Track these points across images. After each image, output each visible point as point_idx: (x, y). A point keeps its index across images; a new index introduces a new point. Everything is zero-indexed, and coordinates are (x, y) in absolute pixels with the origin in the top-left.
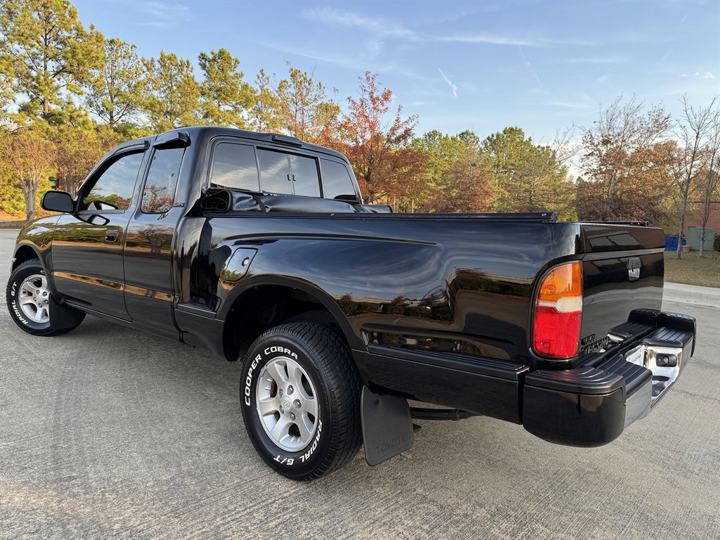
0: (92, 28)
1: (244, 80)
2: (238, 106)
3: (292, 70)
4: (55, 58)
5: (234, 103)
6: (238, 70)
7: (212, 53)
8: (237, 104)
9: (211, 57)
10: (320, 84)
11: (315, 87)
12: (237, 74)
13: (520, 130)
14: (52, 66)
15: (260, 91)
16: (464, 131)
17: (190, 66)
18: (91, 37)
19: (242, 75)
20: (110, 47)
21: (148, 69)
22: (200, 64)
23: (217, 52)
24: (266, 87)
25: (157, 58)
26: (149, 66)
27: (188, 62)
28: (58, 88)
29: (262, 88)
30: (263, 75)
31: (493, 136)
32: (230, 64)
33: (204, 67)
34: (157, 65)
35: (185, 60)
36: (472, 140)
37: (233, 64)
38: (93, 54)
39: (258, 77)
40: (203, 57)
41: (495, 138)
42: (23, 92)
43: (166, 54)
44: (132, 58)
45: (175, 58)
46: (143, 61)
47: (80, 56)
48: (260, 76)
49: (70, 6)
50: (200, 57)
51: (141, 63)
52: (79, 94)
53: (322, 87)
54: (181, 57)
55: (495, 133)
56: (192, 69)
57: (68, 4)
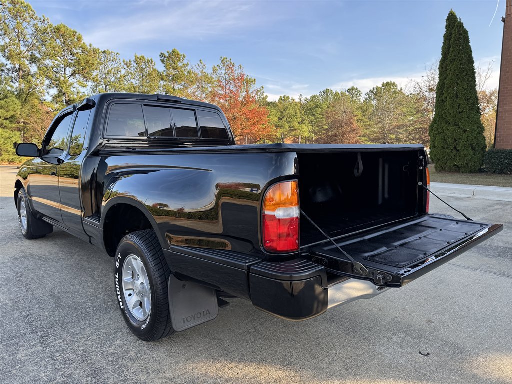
0: (91, 46)
1: (189, 68)
2: (186, 85)
3: (222, 58)
4: (69, 65)
5: (183, 83)
6: (185, 62)
7: (168, 53)
8: (185, 84)
9: (167, 55)
10: (240, 66)
11: (237, 69)
12: (184, 64)
13: (394, 83)
14: (69, 71)
15: (200, 74)
16: (350, 87)
17: (154, 63)
18: (90, 52)
19: (187, 65)
20: (103, 55)
21: (128, 67)
22: (161, 60)
23: (171, 51)
24: (204, 71)
25: (133, 59)
26: (128, 65)
27: (151, 60)
28: (71, 85)
29: (202, 72)
30: (202, 63)
31: (374, 89)
32: (179, 58)
33: (163, 61)
34: (134, 64)
35: (150, 60)
36: (357, 93)
37: (182, 59)
38: (91, 62)
39: (199, 65)
40: (162, 55)
41: (376, 91)
42: (53, 88)
43: (139, 56)
44: (117, 61)
45: (144, 58)
46: (124, 62)
47: (83, 64)
48: (200, 64)
49: (77, 34)
50: (160, 56)
51: (123, 64)
52: (84, 87)
53: (242, 68)
54: (147, 57)
55: (375, 87)
56: (155, 64)
57: (76, 33)
